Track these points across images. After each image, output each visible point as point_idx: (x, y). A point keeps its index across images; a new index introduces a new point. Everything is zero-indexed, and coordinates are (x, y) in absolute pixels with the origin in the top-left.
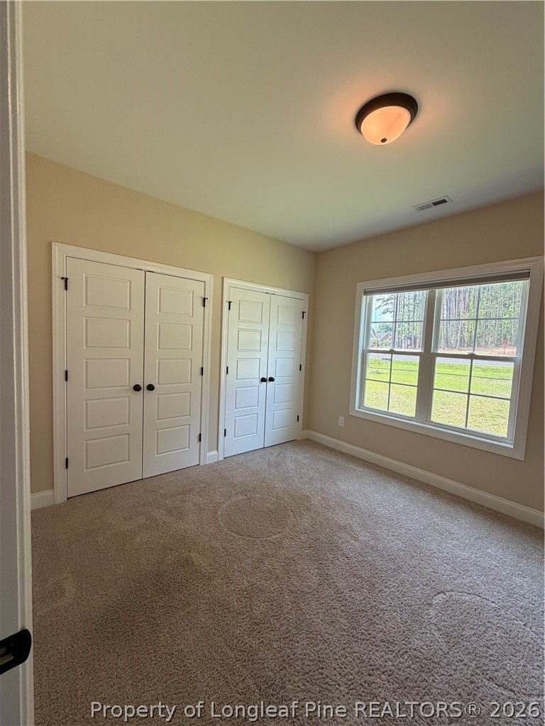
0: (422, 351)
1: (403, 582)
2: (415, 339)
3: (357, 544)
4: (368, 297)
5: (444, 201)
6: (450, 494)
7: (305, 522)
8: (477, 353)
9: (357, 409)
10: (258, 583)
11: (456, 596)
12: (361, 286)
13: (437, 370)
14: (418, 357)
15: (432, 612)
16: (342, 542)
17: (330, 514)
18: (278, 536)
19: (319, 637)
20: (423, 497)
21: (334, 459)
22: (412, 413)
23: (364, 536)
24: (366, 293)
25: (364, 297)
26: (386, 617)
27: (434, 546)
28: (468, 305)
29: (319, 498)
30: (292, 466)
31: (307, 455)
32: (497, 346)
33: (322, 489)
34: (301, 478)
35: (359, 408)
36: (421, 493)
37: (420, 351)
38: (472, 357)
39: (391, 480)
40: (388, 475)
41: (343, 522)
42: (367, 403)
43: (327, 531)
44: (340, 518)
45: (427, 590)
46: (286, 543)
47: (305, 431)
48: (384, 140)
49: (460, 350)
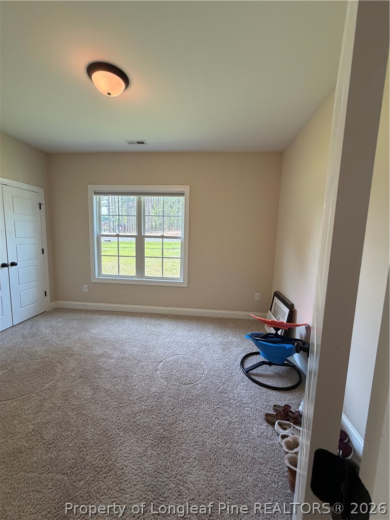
0: (137, 235)
1: (142, 367)
2: (125, 226)
3: (112, 361)
4: (97, 196)
5: (143, 143)
6: (158, 314)
7: (72, 364)
8: (165, 235)
9: (97, 277)
10: (44, 420)
11: (168, 360)
12: (91, 188)
13: (146, 246)
14: (135, 238)
15: (158, 372)
16: (103, 364)
17: (90, 352)
18: (50, 383)
19: (101, 421)
20: (145, 320)
21: (83, 316)
22: (134, 273)
23: (116, 354)
24: (95, 193)
25: (95, 196)
26: (137, 387)
27: (154, 343)
28: (153, 205)
29: (78, 345)
30: (48, 331)
31: (60, 320)
32: (169, 230)
33: (79, 339)
34: (59, 337)
35: (98, 276)
36: (144, 318)
37: (135, 234)
38: (163, 237)
39: (126, 317)
40: (123, 315)
41: (100, 353)
42: (103, 272)
43: (90, 362)
44: (98, 351)
45: (155, 364)
46: (59, 384)
47: (53, 303)
48: (109, 94)
49: (151, 233)
